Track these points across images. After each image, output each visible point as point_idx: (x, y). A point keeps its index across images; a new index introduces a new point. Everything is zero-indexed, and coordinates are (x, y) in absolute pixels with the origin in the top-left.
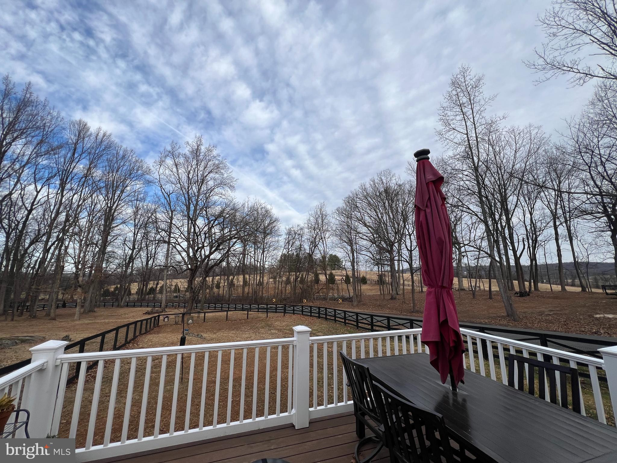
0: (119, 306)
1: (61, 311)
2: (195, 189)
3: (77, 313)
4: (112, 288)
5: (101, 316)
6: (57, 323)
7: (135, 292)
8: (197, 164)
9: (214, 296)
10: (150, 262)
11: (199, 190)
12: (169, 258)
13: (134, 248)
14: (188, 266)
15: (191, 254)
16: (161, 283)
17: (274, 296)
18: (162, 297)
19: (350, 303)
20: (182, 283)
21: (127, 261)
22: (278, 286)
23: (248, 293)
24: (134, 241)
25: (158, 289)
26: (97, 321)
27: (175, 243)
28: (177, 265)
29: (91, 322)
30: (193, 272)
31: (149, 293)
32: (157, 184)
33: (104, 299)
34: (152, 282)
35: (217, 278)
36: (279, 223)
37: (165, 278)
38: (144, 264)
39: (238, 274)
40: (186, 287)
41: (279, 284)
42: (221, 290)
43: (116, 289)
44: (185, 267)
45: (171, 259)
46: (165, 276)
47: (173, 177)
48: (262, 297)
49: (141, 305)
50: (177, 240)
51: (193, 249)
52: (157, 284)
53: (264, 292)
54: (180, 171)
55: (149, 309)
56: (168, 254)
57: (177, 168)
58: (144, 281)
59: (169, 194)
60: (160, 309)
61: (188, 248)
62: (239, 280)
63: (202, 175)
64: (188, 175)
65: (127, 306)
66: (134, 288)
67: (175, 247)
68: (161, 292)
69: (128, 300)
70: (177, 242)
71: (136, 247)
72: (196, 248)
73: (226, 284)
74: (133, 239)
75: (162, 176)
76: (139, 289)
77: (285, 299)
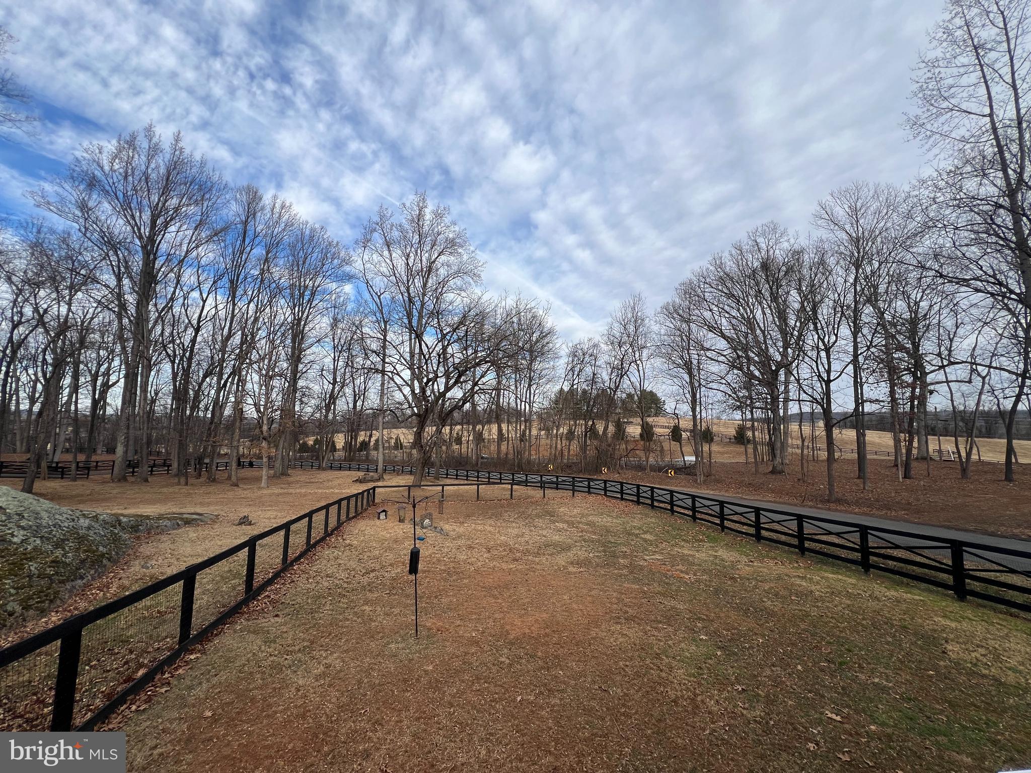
0: (320, 468)
1: (247, 472)
2: (418, 282)
3: (265, 477)
4: (311, 441)
5: (297, 482)
6: (240, 492)
7: (341, 447)
8: (420, 241)
9: (453, 457)
10: (359, 403)
11: (425, 285)
12: (386, 397)
13: (335, 382)
14: (413, 410)
15: (417, 391)
16: (376, 435)
17: (550, 460)
18: (378, 456)
19: (690, 477)
20: (406, 436)
21: (327, 401)
22: (556, 443)
23: (507, 454)
24: (335, 370)
25: (372, 444)
26: (291, 491)
27: (392, 372)
28: (398, 408)
29: (282, 491)
30: (422, 419)
31: (360, 450)
32: (362, 279)
33: (300, 456)
34: (363, 433)
35: (459, 427)
36: (555, 337)
37: (381, 427)
38: (351, 406)
39: (489, 422)
40: (412, 441)
41: (557, 439)
42: (464, 446)
43: (316, 441)
44: (409, 412)
45: (388, 398)
46: (381, 424)
47: (383, 264)
48: (529, 462)
49: (350, 468)
50: (395, 369)
51: (420, 382)
52: (371, 436)
53: (533, 453)
54: (394, 255)
55: (361, 474)
56: (382, 390)
57: (389, 251)
58: (352, 431)
59: (379, 294)
60: (376, 476)
61: (412, 380)
62: (491, 431)
63: (429, 259)
64: (407, 260)
65: (331, 468)
66: (340, 440)
67: (393, 380)
68: (376, 448)
69: (332, 458)
70: (395, 371)
71: (338, 380)
72: (425, 380)
73: (471, 438)
74: (332, 367)
75: (368, 266)
76: (346, 443)
77: (569, 466)
